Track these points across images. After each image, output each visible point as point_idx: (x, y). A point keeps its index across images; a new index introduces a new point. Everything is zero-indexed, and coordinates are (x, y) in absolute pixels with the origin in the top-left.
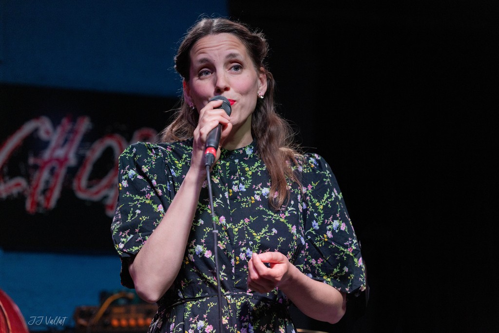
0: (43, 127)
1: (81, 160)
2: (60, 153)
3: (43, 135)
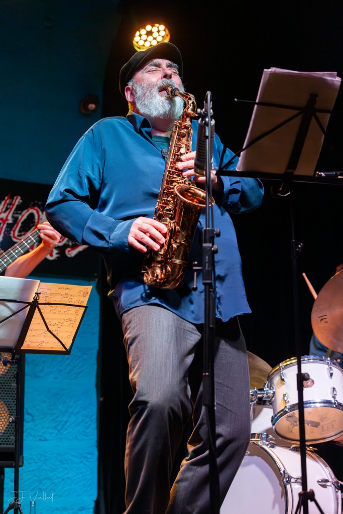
1: (15, 220)
2: (3, 216)
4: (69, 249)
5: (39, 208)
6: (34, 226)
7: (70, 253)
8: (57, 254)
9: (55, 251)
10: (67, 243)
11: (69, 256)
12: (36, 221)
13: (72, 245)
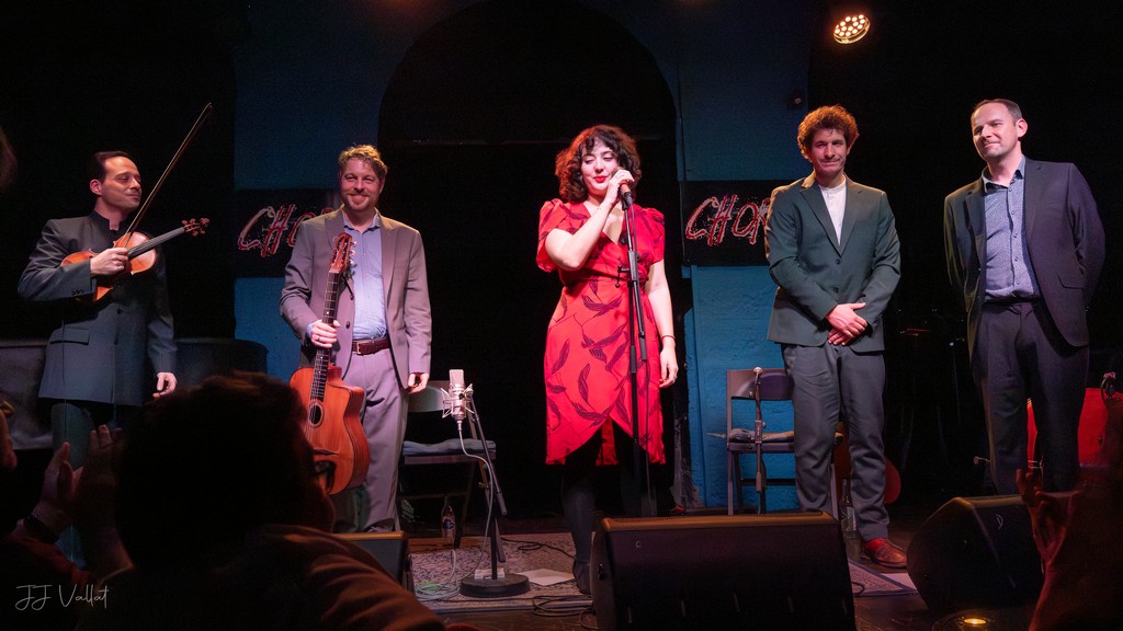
0: (714, 201)
1: (735, 217)
2: (723, 214)
3: (714, 206)
6: (752, 220)
12: (754, 215)
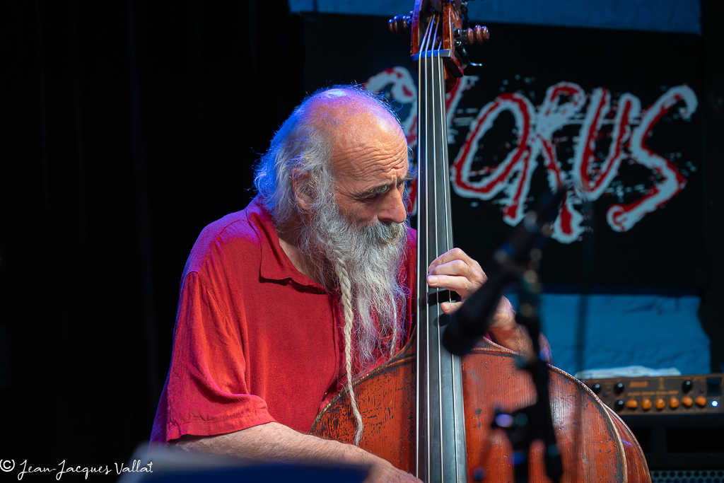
0: (399, 81)
3: (398, 94)
4: (616, 209)
5: (527, 95)
6: (513, 147)
7: (619, 219)
8: (582, 224)
9: (577, 218)
10: (611, 190)
11: (617, 228)
12: (521, 132)
13: (626, 195)
